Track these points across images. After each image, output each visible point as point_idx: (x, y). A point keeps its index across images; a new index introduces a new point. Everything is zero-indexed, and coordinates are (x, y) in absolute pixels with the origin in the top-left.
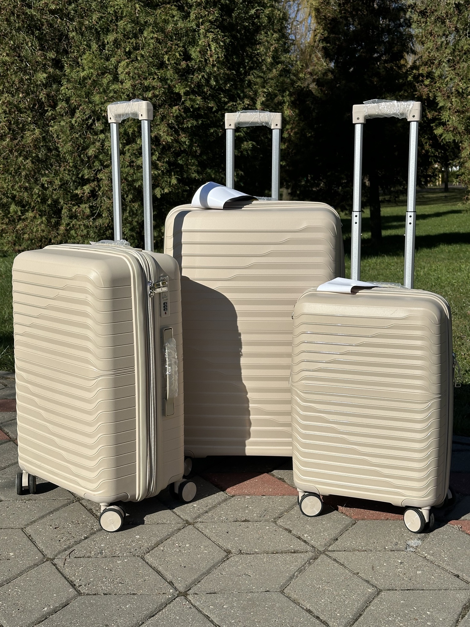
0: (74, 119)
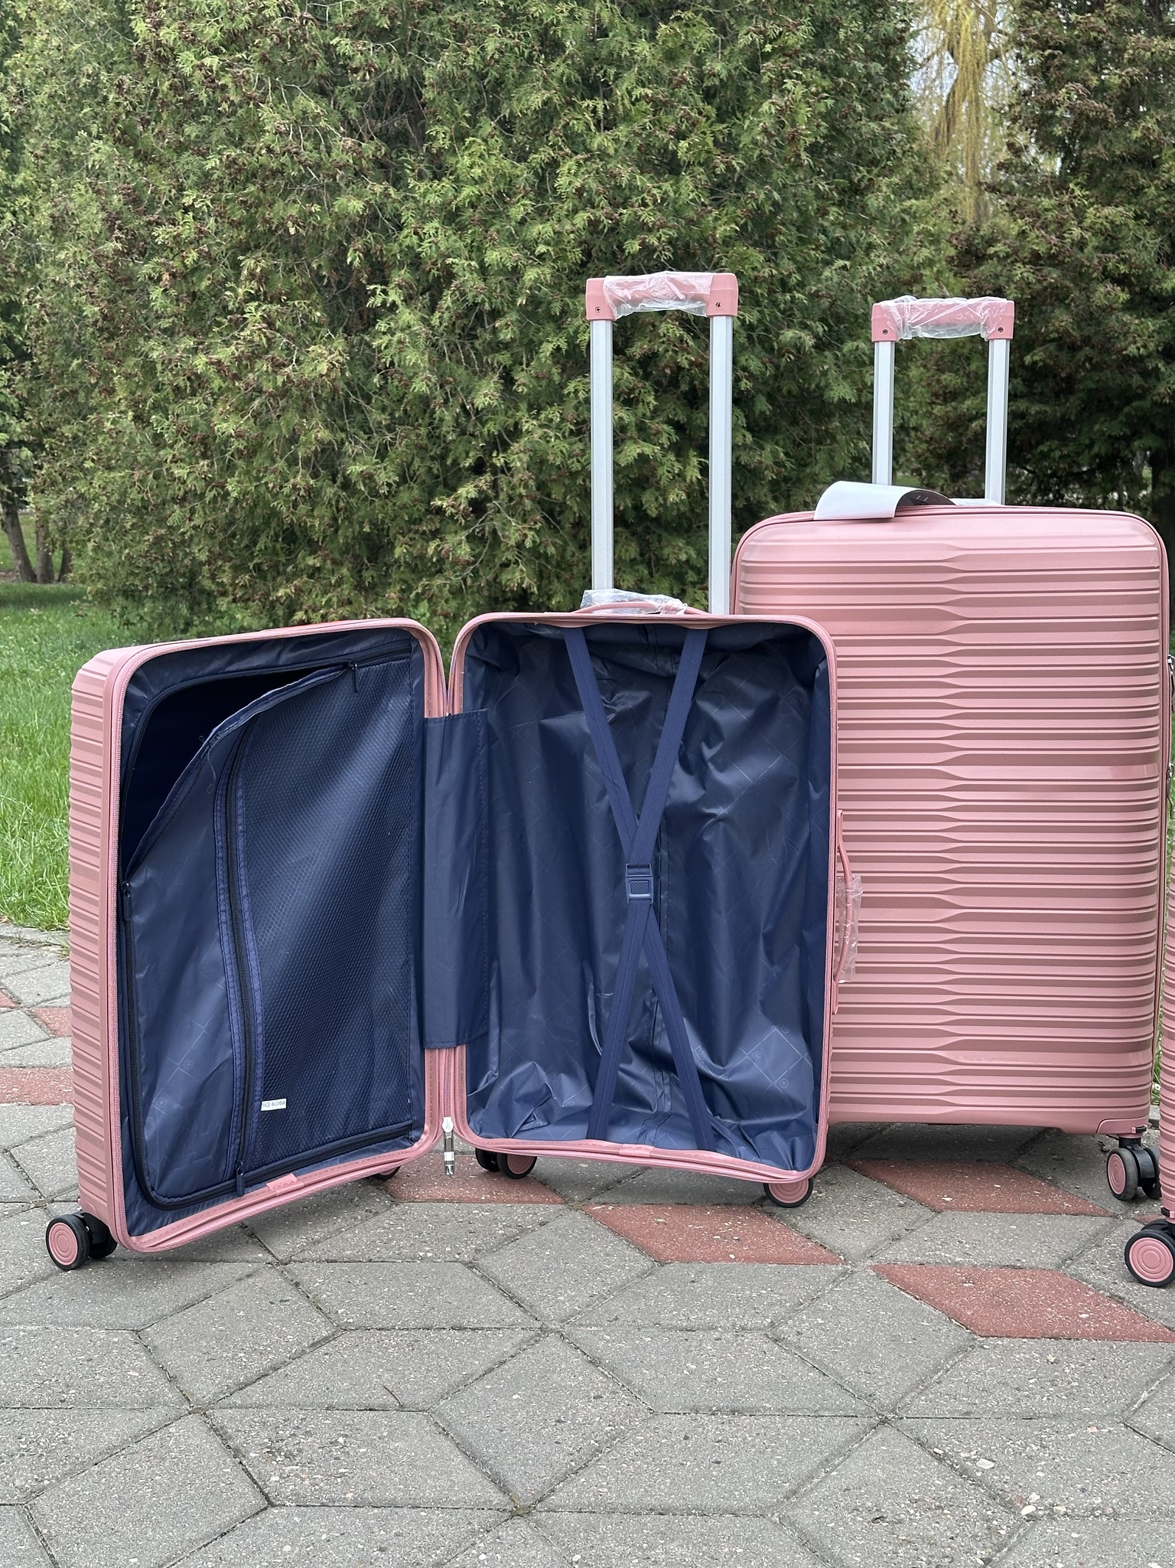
0: (437, 314)
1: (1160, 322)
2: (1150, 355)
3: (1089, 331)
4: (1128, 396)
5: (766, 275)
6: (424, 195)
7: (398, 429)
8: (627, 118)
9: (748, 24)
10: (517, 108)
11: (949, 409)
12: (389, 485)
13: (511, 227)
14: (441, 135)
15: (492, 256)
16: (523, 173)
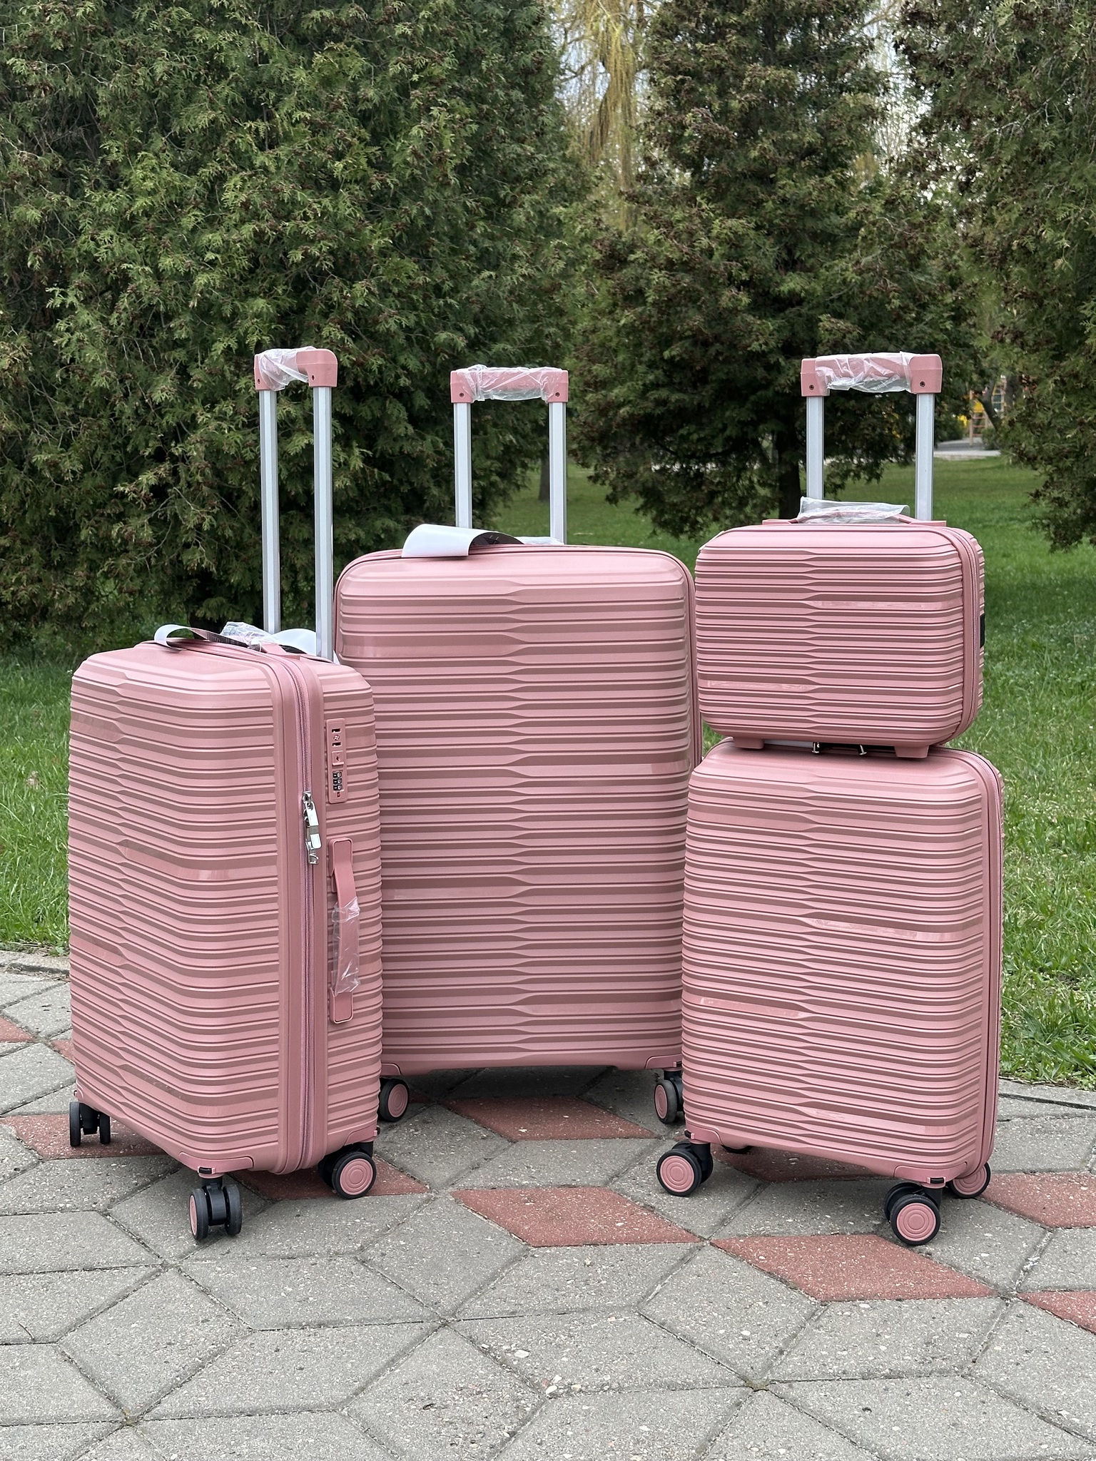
0: (115, 315)
1: (779, 322)
2: (771, 351)
3: (719, 329)
4: (755, 386)
5: (421, 282)
6: (100, 204)
7: (82, 420)
8: (288, 138)
9: (398, 55)
10: (186, 125)
11: (600, 396)
12: (74, 473)
13: (183, 235)
14: (114, 150)
15: (166, 262)
16: (193, 186)
